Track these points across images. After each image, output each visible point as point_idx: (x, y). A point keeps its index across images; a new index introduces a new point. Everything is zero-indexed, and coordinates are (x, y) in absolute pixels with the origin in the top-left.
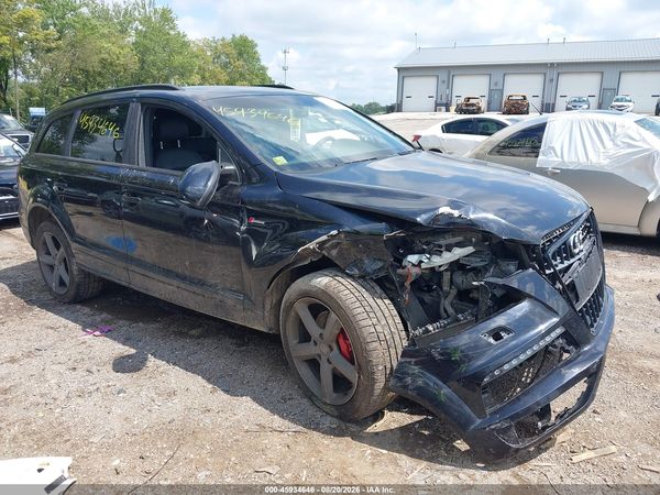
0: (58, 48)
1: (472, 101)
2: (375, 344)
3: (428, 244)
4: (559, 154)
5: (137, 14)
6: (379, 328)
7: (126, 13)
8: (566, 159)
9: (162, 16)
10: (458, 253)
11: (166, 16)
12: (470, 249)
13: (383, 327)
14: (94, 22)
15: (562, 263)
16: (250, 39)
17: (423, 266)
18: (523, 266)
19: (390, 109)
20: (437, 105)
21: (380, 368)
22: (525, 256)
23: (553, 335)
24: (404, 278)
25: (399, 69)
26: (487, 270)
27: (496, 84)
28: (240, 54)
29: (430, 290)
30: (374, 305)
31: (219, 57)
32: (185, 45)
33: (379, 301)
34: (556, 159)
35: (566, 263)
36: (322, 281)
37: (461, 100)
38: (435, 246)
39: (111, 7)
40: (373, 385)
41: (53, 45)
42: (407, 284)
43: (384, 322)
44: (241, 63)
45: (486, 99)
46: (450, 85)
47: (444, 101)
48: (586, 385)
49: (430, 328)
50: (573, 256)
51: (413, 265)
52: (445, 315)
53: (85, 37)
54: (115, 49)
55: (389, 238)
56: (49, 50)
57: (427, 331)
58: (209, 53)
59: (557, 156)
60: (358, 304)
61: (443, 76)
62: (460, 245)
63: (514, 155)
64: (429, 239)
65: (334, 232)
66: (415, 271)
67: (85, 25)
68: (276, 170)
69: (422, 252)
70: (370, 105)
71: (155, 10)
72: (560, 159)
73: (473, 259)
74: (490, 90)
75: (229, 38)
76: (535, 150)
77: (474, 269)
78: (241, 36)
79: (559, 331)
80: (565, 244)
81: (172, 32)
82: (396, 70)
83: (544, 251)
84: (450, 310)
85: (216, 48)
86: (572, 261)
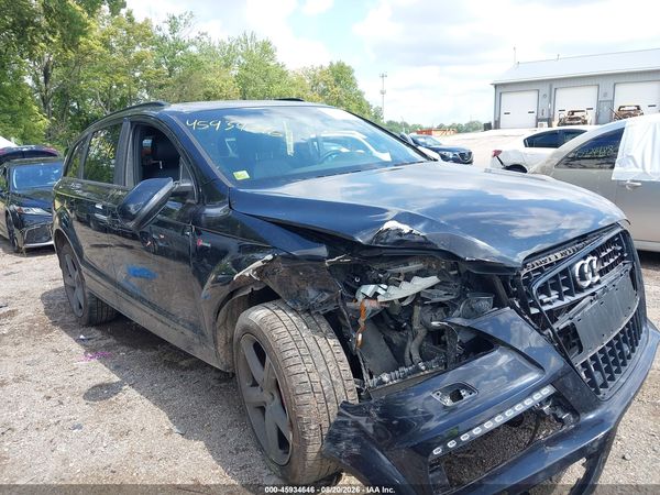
0: (167, 85)
1: (576, 115)
2: (306, 397)
3: (383, 272)
4: (640, 164)
5: (239, 48)
6: (314, 377)
7: (230, 49)
8: (648, 170)
9: (262, 49)
10: (419, 284)
11: (266, 49)
12: (433, 280)
13: (320, 375)
14: (200, 59)
15: (561, 298)
16: (347, 65)
17: (380, 299)
18: (498, 304)
19: (488, 127)
20: (538, 120)
21: (313, 427)
22: (502, 291)
23: (537, 397)
24: (358, 312)
25: (496, 86)
26: (456, 307)
27: (605, 95)
28: (338, 80)
29: (399, 328)
30: (312, 346)
31: (317, 84)
32: (283, 74)
33: (321, 341)
34: (635, 170)
35: (568, 300)
36: (259, 315)
37: (565, 114)
38: (393, 274)
39: (217, 45)
40: (305, 448)
41: (163, 82)
42: (361, 321)
43: (322, 369)
44: (338, 89)
45: (594, 111)
46: (552, 98)
47: (546, 116)
48: (584, 469)
49: (385, 378)
50: (581, 290)
51: (367, 297)
52: (408, 360)
53: (191, 73)
54: (219, 82)
55: (333, 265)
56: (161, 87)
57: (381, 382)
58: (308, 82)
59: (637, 166)
60: (292, 345)
61: (545, 89)
62: (422, 273)
63: (585, 167)
64: (383, 265)
65: (269, 257)
66: (371, 305)
67: (192, 62)
68: (230, 185)
69: (377, 282)
70: (472, 123)
71: (257, 45)
72: (642, 171)
73: (436, 291)
74: (599, 102)
75: (326, 65)
76: (610, 161)
77: (441, 304)
78: (338, 64)
79: (547, 391)
80: (564, 272)
81: (272, 64)
82: (493, 87)
83: (528, 282)
84: (416, 356)
85: (314, 76)
86: (578, 296)
